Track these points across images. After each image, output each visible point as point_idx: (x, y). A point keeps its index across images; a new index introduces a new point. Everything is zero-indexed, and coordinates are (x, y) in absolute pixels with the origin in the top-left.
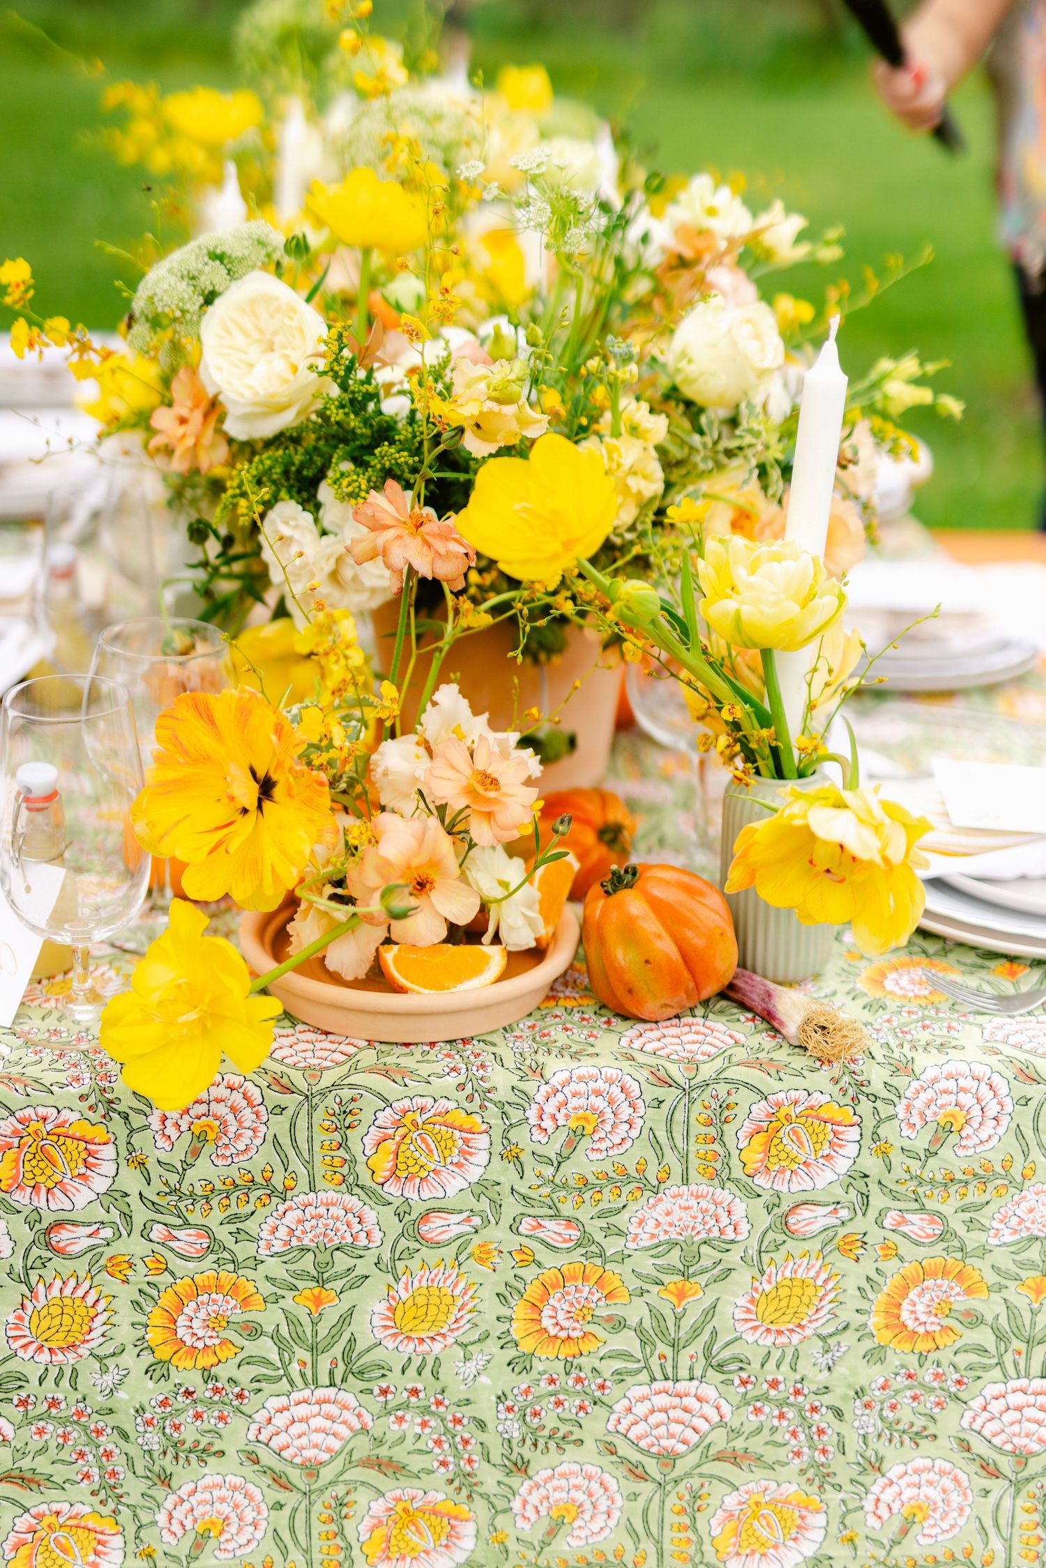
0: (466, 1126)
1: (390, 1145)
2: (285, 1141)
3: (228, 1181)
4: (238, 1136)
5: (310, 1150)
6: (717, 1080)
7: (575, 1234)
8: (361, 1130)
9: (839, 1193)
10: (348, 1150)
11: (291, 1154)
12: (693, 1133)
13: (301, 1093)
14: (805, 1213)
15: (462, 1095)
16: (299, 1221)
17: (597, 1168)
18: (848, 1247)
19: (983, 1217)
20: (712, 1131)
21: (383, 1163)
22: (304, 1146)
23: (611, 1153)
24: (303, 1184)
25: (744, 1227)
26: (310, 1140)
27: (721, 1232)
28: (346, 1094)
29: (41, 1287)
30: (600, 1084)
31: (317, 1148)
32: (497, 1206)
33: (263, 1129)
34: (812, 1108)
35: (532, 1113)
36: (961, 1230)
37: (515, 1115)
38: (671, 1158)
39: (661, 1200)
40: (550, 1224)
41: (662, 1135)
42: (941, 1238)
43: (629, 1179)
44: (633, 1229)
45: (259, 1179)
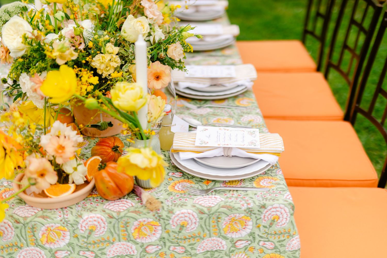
0: (64, 230)
1: (45, 235)
2: (19, 235)
3: (7, 245)
4: (8, 234)
5: (26, 237)
6: (124, 216)
7: (94, 255)
8: (38, 232)
9: (158, 242)
10: (35, 237)
11: (21, 238)
12: (120, 229)
13: (22, 223)
14: (150, 248)
15: (61, 223)
16: (26, 254)
17: (97, 239)
18: (162, 255)
19: (195, 246)
20: (124, 229)
21: (44, 240)
22: (24, 236)
23: (100, 235)
24: (25, 245)
25: (136, 251)
26: (26, 235)
27: (130, 253)
28: (33, 223)
30: (96, 219)
31: (27, 237)
32: (73, 249)
33: (14, 233)
34: (148, 222)
35: (79, 226)
36: (190, 250)
37: (75, 227)
38: (115, 236)
39: (114, 246)
40: (87, 253)
41: (112, 230)
42: (185, 252)
43: (106, 241)
44: (108, 253)
45: (14, 244)
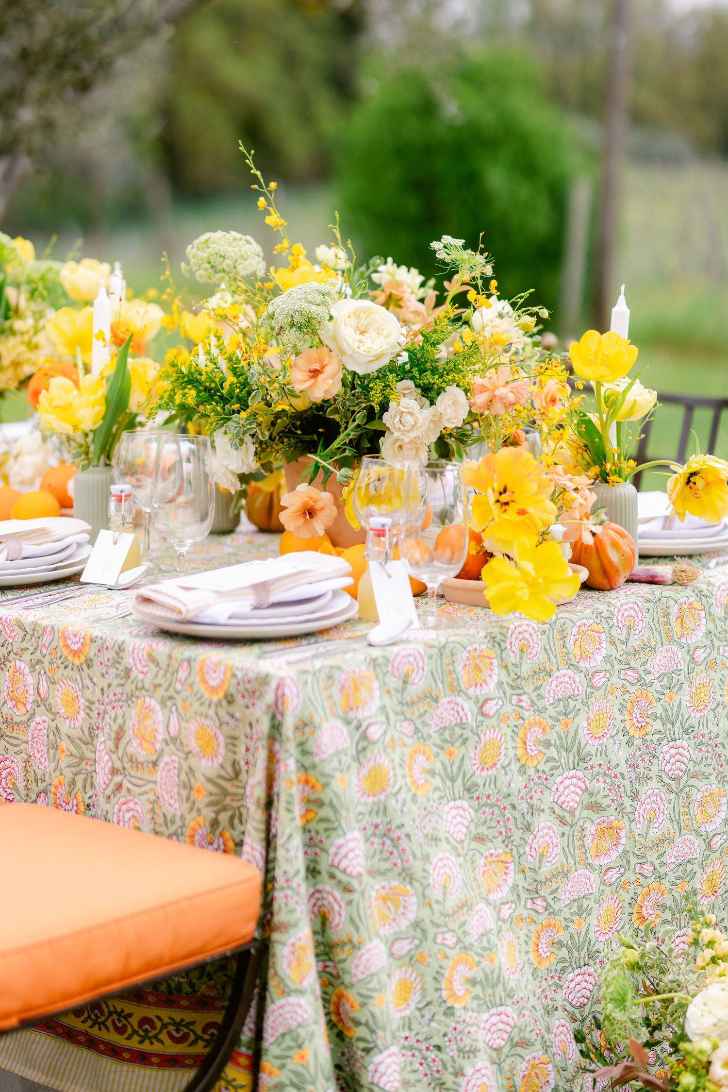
0: (598, 630)
1: (578, 643)
2: (547, 647)
3: (533, 670)
4: (533, 648)
5: (555, 650)
7: (637, 676)
8: (568, 637)
9: (705, 641)
10: (566, 648)
11: (550, 653)
12: (660, 621)
13: (548, 624)
14: (698, 653)
15: (594, 616)
16: (556, 686)
17: (637, 643)
18: (712, 666)
20: (665, 619)
21: (577, 652)
22: (553, 649)
23: (640, 635)
24: (555, 667)
25: (682, 663)
26: (555, 645)
27: (677, 666)
28: (561, 622)
29: (482, 737)
31: (557, 649)
32: (612, 666)
33: (540, 643)
34: (690, 604)
35: (615, 620)
37: (611, 622)
38: (656, 635)
39: (657, 654)
40: (629, 672)
41: (652, 625)
43: (647, 647)
44: (652, 670)
45: (542, 668)
